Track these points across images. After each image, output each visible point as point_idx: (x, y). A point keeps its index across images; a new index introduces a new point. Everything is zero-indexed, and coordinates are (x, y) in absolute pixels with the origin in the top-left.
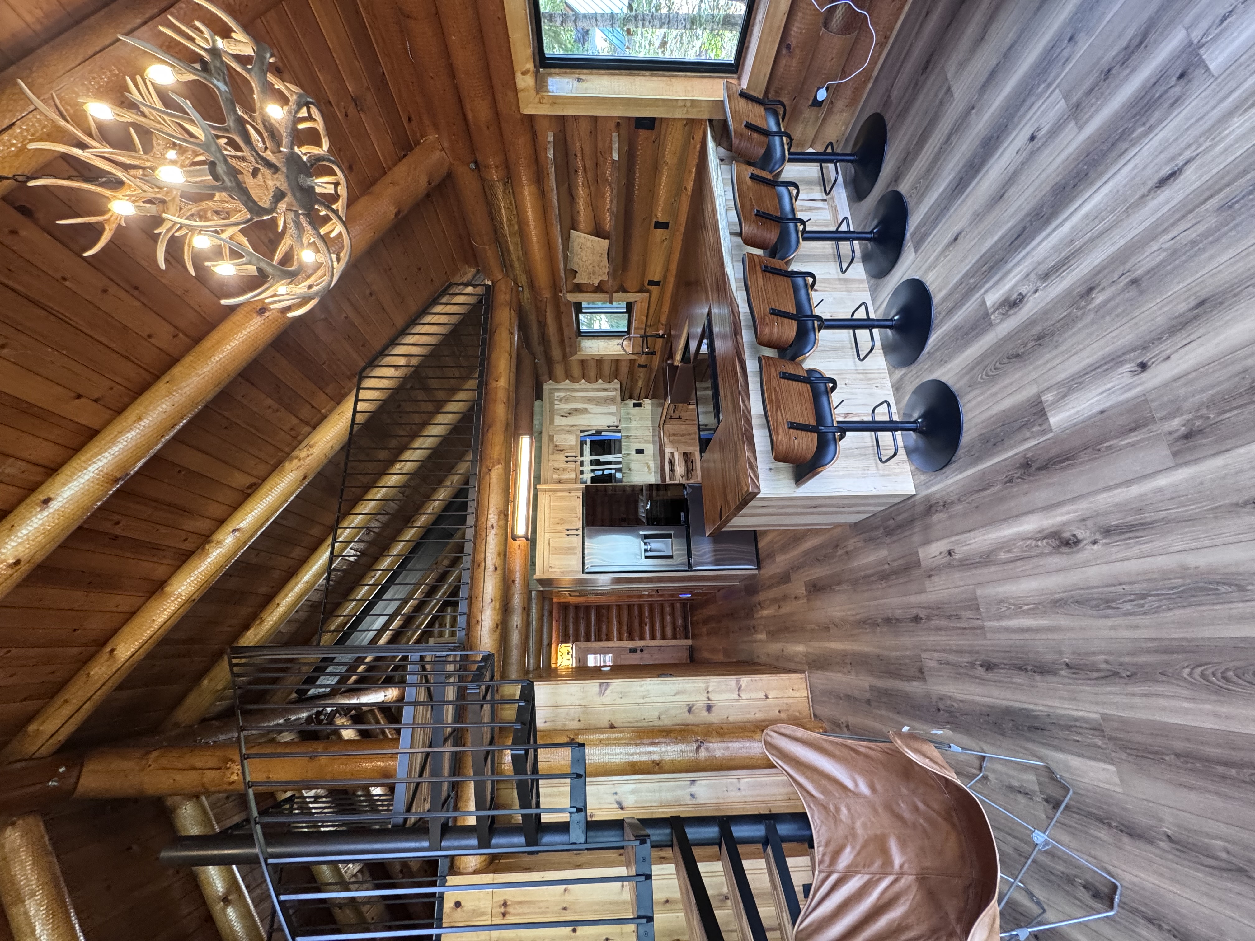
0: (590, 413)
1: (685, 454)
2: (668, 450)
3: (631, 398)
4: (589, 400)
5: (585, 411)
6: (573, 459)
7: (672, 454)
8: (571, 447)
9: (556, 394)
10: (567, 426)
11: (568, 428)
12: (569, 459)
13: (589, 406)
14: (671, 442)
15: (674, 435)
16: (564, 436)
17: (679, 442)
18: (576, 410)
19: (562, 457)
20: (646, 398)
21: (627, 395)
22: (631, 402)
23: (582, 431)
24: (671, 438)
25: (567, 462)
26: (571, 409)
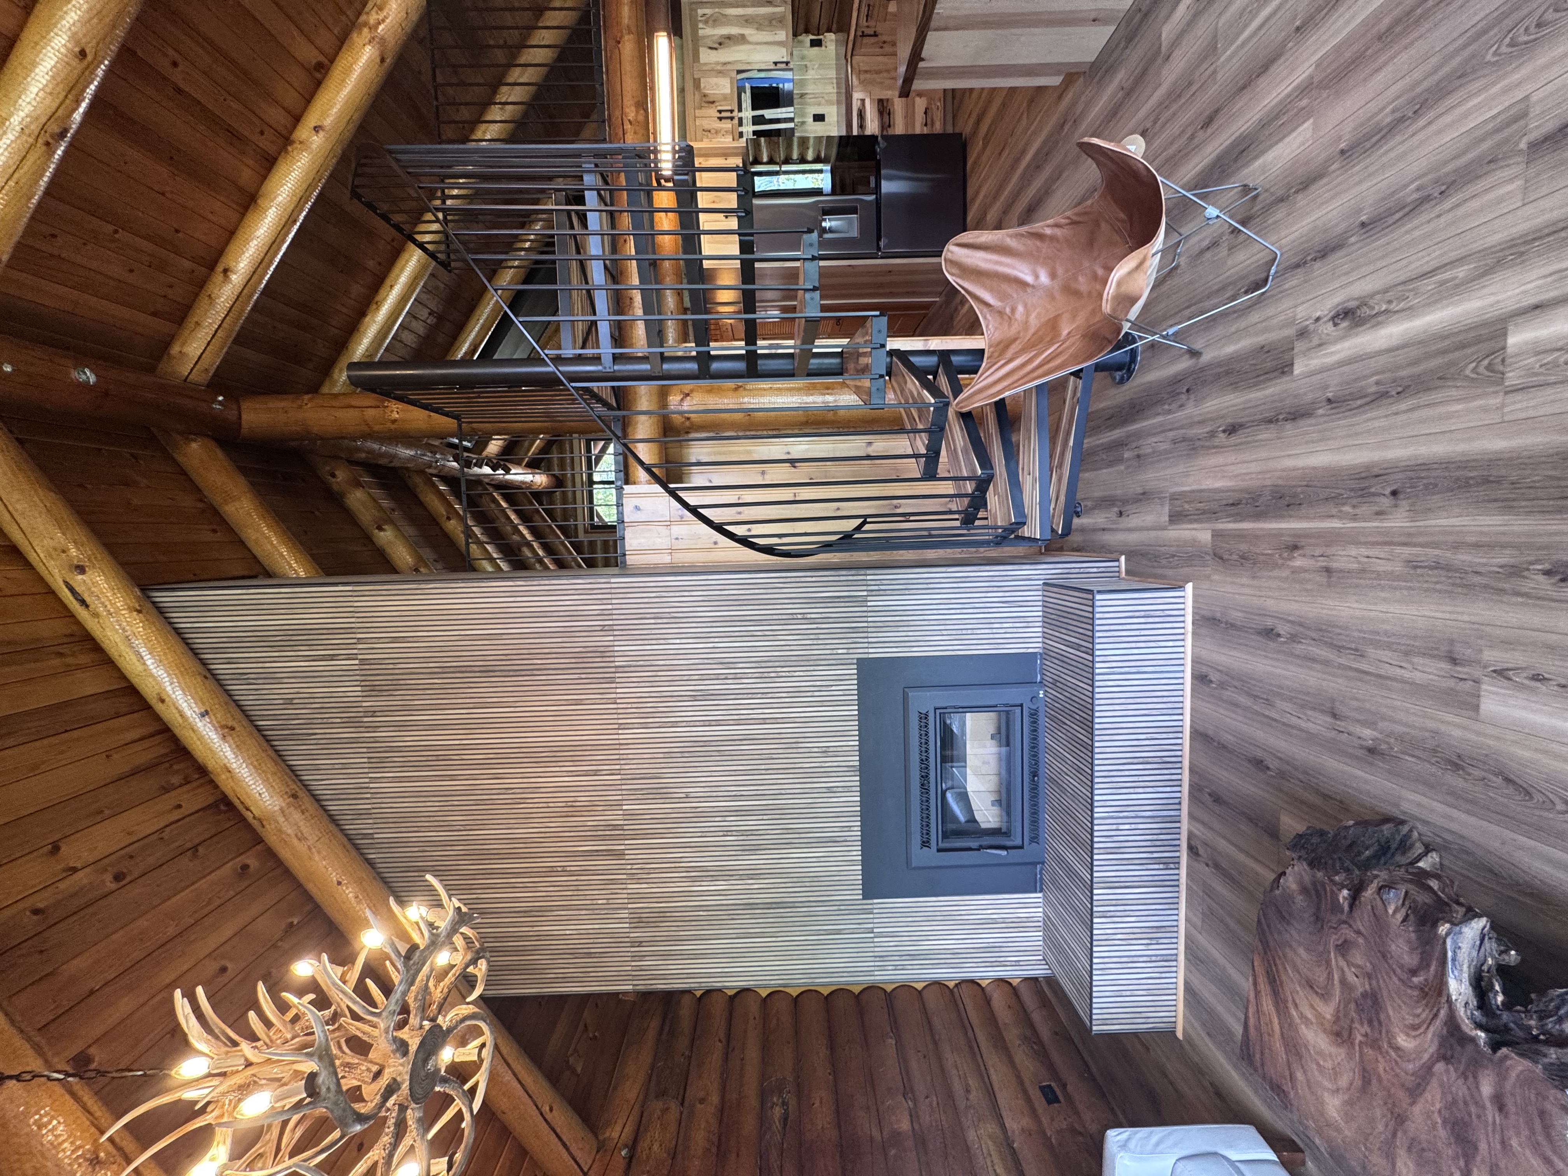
0: (749, 43)
1: (881, 102)
2: (857, 96)
3: (807, 31)
4: (748, 21)
5: (742, 39)
6: (728, 114)
7: (863, 101)
8: (725, 98)
9: (700, 12)
10: (717, 63)
11: (719, 68)
12: (724, 114)
13: (748, 32)
14: (861, 82)
15: (866, 72)
16: (713, 80)
17: (872, 82)
18: (729, 38)
19: (713, 112)
20: (829, 30)
21: (801, 27)
22: (807, 39)
23: (739, 72)
24: (862, 77)
25: (720, 119)
26: (722, 36)
